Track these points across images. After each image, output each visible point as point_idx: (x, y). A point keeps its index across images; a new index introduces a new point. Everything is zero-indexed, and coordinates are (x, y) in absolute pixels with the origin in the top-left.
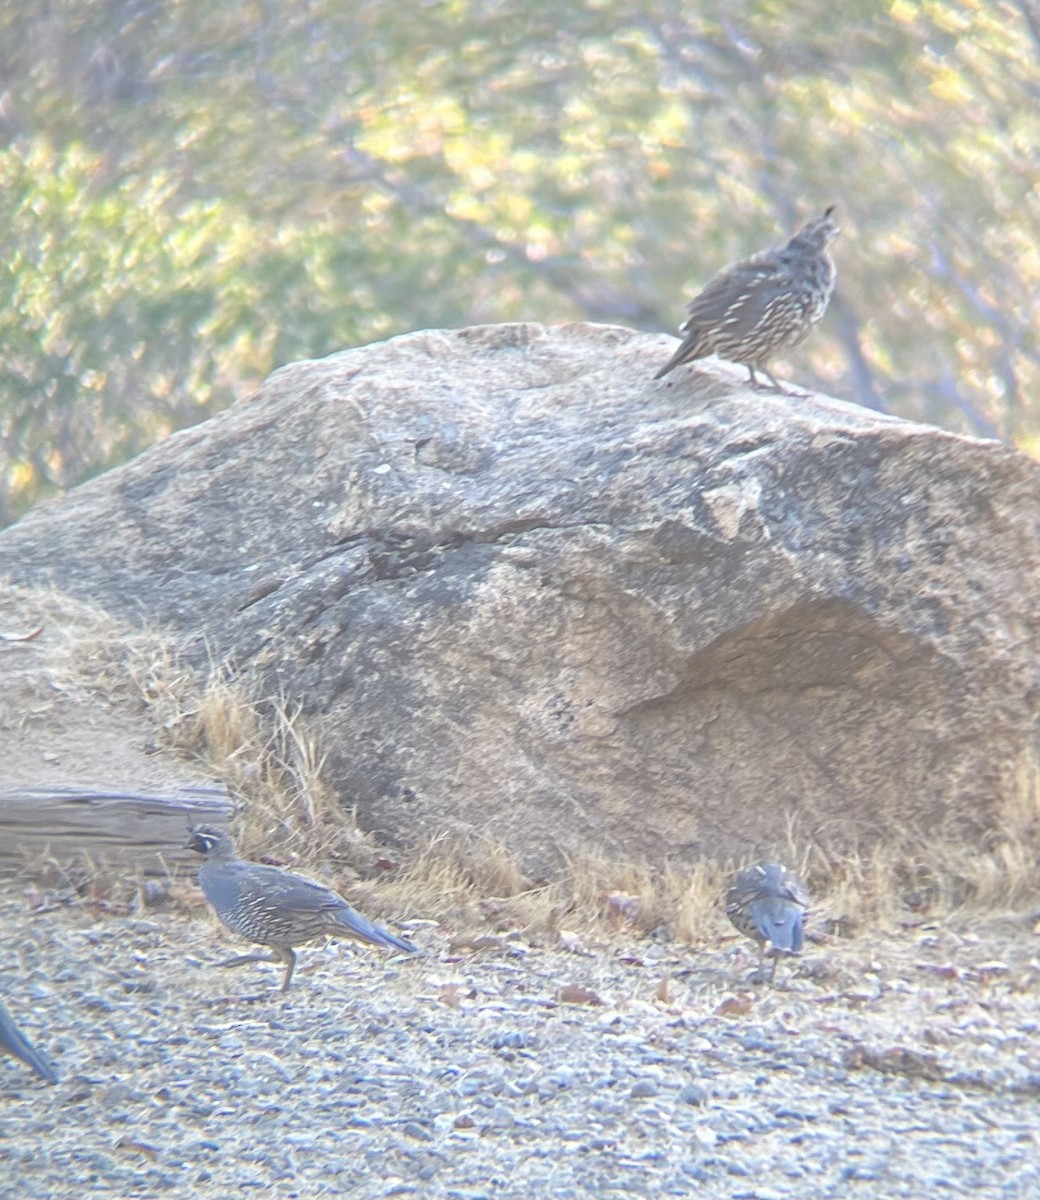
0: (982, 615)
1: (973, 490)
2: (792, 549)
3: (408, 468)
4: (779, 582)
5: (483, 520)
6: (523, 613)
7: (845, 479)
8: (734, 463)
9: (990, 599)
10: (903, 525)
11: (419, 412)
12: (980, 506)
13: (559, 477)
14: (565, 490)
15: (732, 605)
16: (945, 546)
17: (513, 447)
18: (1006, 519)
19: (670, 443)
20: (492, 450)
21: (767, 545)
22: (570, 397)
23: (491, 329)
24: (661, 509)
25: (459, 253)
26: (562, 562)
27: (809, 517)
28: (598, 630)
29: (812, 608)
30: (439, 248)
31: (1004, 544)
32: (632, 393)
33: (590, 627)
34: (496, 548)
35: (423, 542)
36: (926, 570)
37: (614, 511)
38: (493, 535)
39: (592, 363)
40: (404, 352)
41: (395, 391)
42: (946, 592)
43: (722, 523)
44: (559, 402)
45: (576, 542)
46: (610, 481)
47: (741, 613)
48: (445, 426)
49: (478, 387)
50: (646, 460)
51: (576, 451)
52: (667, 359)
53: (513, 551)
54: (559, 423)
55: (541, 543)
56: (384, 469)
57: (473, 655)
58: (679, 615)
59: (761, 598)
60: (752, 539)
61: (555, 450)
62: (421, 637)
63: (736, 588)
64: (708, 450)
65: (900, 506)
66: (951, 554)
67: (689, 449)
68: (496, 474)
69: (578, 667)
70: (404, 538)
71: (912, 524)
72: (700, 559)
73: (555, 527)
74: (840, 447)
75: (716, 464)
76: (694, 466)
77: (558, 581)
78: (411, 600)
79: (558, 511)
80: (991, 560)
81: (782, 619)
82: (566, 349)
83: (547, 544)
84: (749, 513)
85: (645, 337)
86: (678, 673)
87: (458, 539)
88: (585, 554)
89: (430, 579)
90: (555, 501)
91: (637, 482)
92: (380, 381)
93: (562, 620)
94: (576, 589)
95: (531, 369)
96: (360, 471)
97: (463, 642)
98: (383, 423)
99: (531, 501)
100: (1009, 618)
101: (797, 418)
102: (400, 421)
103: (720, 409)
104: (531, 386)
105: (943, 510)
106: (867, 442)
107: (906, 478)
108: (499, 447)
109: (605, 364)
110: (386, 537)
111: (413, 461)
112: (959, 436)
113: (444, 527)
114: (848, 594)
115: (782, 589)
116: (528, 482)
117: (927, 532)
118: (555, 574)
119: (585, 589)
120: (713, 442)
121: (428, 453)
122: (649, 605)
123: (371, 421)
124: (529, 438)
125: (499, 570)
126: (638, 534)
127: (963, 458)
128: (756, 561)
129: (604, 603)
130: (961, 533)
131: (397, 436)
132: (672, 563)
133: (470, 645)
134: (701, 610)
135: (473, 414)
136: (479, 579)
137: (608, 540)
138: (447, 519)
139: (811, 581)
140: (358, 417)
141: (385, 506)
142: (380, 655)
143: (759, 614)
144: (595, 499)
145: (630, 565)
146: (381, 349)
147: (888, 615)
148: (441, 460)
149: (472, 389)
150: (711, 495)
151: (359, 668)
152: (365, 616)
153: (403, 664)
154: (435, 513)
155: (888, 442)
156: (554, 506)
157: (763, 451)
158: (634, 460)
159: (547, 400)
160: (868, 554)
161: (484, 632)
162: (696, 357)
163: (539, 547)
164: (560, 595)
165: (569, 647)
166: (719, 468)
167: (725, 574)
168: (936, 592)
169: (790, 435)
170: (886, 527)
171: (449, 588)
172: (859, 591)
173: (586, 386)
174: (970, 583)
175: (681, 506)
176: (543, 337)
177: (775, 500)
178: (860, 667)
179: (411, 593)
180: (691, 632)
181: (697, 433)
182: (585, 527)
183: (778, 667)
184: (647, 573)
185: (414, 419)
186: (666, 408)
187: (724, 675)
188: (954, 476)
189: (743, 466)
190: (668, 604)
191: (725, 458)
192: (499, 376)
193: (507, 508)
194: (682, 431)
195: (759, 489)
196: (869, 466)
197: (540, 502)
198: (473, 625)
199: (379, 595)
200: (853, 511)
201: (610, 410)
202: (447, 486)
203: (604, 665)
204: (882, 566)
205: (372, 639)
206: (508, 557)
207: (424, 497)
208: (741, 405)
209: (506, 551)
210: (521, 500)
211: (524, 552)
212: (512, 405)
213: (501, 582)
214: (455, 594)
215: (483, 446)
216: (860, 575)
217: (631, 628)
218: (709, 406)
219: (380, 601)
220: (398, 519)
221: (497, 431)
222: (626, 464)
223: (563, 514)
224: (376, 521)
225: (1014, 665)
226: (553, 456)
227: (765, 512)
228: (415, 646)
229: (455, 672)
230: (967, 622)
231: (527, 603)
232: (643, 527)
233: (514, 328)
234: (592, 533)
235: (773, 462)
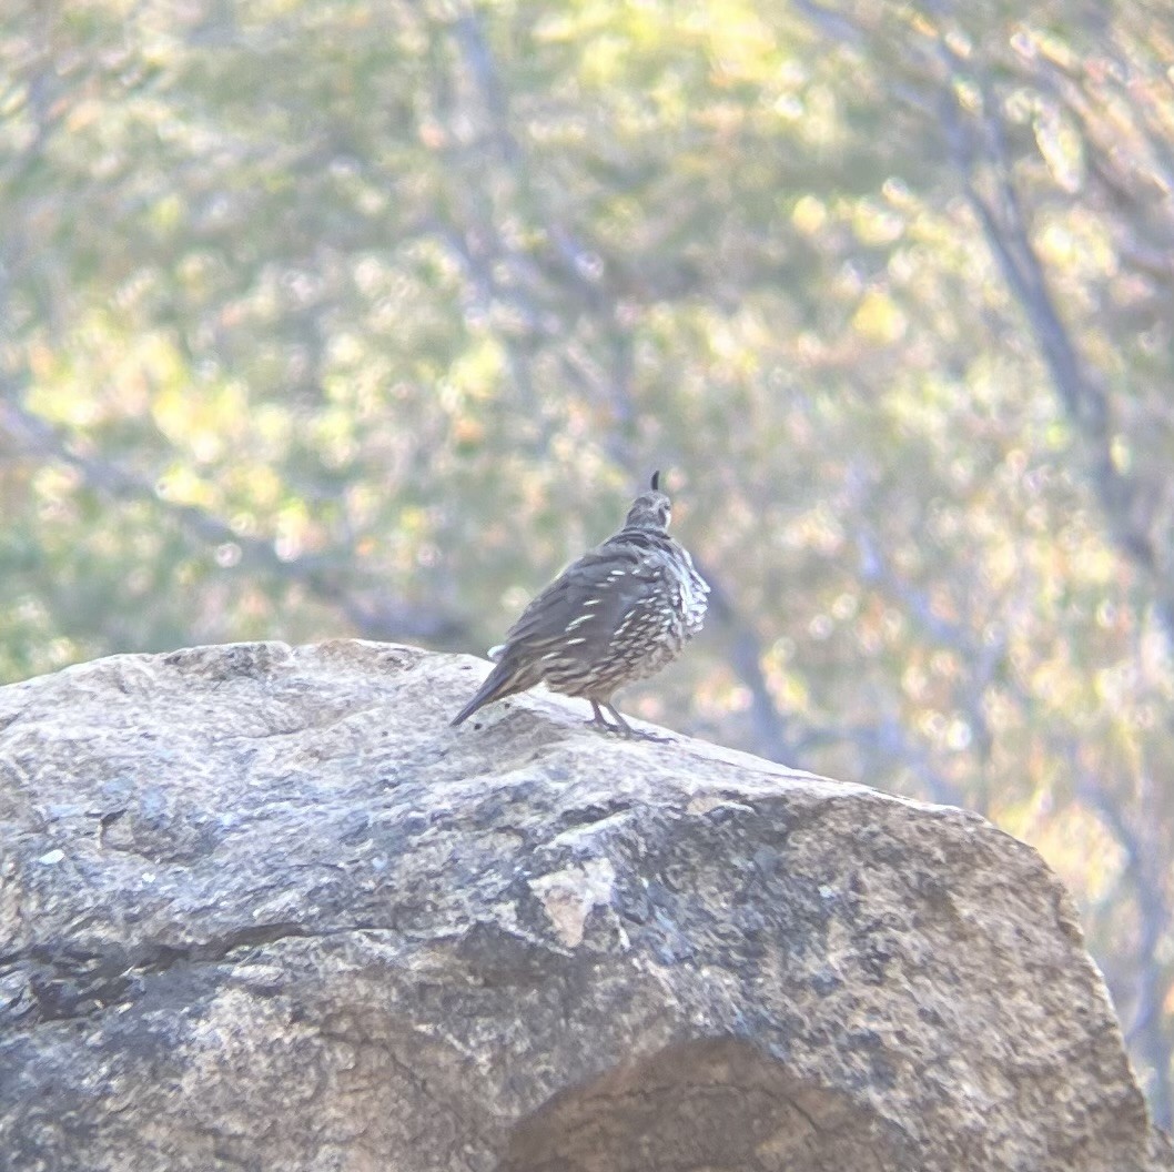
0: (941, 1061)
1: (922, 876)
2: (662, 962)
3: (91, 854)
4: (644, 1012)
5: (204, 927)
6: (264, 1061)
7: (737, 861)
8: (574, 838)
9: (953, 1037)
10: (823, 928)
11: (107, 772)
12: (933, 899)
13: (317, 861)
14: (325, 880)
15: (576, 1046)
16: (884, 958)
17: (248, 819)
18: (972, 920)
19: (480, 809)
20: (215, 825)
21: (625, 957)
22: (331, 746)
23: (213, 652)
24: (468, 905)
25: (174, 550)
26: (321, 985)
27: (684, 915)
28: (376, 1088)
29: (694, 1049)
30: (147, 545)
31: (971, 956)
32: (421, 738)
33: (364, 1083)
34: (223, 967)
35: (113, 961)
36: (857, 994)
37: (399, 910)
38: (218, 949)
39: (364, 696)
40: (83, 687)
41: (71, 743)
42: (889, 1026)
43: (558, 925)
44: (316, 754)
45: (343, 956)
46: (392, 867)
47: (590, 1059)
48: (144, 792)
49: (195, 735)
50: (445, 834)
51: (340, 823)
52: (473, 690)
53: (249, 971)
54: (316, 783)
55: (289, 959)
56: (56, 856)
57: (188, 1129)
58: (497, 1061)
59: (618, 1036)
60: (603, 949)
61: (310, 822)
62: (109, 1104)
63: (583, 1020)
64: (535, 819)
65: (818, 899)
66: (894, 971)
67: (508, 818)
68: (221, 861)
69: (346, 1142)
70: (84, 957)
71: (836, 926)
72: (527, 978)
73: (309, 935)
74: (729, 813)
75: (547, 840)
76: (516, 842)
77: (316, 1014)
78: (95, 1049)
79: (315, 910)
80: (954, 979)
81: (650, 1067)
82: (325, 677)
83: (297, 961)
84: (598, 910)
85: (441, 659)
86: (495, 1150)
87: (163, 955)
88: (356, 973)
89: (123, 1017)
90: (311, 896)
91: (432, 866)
92: (49, 730)
93: (322, 1074)
94: (343, 1026)
95: (274, 707)
96: (18, 861)
97: (172, 1110)
98: (53, 789)
99: (275, 897)
100: (981, 1066)
101: (664, 772)
102: (77, 787)
103: (553, 759)
104: (274, 731)
105: (880, 905)
106: (767, 807)
107: (824, 861)
108: (227, 819)
109: (383, 698)
110: (58, 956)
111: (98, 844)
112: (901, 800)
113: (145, 939)
114: (746, 1030)
115: (649, 1022)
116: (271, 869)
117: (859, 938)
118: (311, 1004)
119: (357, 1026)
120: (542, 807)
121: (121, 832)
122: (452, 1047)
123: (36, 787)
124: (271, 806)
125: (227, 1000)
126: (436, 943)
127: (907, 831)
128: (609, 982)
129: (385, 1046)
130: (906, 939)
131: (74, 808)
132: (487, 984)
133: (183, 1112)
134: (528, 1054)
135: (188, 773)
136: (197, 1014)
137: (391, 952)
138: (149, 928)
139: (691, 1009)
140: (16, 782)
141: (58, 909)
142: (48, 1133)
143: (615, 1060)
144: (371, 892)
145: (423, 987)
146: (50, 684)
147: (805, 1060)
148: (140, 841)
149: (187, 738)
150: (540, 885)
151: (14, 1155)
152: (25, 1076)
153: (82, 1146)
154: (132, 920)
155: (798, 807)
156: (310, 904)
157: (617, 820)
158: (427, 835)
159: (297, 750)
160: (772, 972)
161: (205, 1094)
162: (515, 689)
163: (288, 965)
164: (320, 1035)
165: (333, 1112)
166: (552, 845)
167: (564, 1000)
168: (874, 1026)
169: (655, 796)
170: (801, 928)
171: (153, 1029)
172: (761, 1024)
173: (355, 731)
174: (922, 1013)
175: (497, 900)
176: (291, 661)
177: (635, 892)
178: (767, 1137)
179: (95, 1039)
180: (515, 1086)
181: (518, 795)
182: (356, 934)
183: (645, 1138)
184: (447, 1001)
185: (100, 783)
186: (473, 760)
187: (563, 1151)
188: (894, 858)
189: (587, 843)
190: (481, 1044)
191: (560, 831)
192: (226, 717)
193: (239, 908)
194: (496, 792)
195: (611, 875)
196: (769, 843)
197: (289, 898)
198: (187, 1083)
199: (46, 1044)
200: (749, 907)
201: (393, 764)
202: (149, 878)
203: (386, 1137)
204: (793, 986)
205: (35, 1110)
206: (240, 981)
207: (113, 895)
208: (584, 754)
209: (237, 971)
210: (259, 895)
211: (265, 973)
212: (244, 760)
213: (230, 1018)
214: (161, 1037)
215: (202, 820)
216: (763, 1000)
217: (424, 1083)
218: (536, 756)
219: (48, 1053)
220: (75, 929)
221: (224, 797)
222: (415, 840)
223: (322, 916)
224: (42, 933)
225: (991, 1136)
226: (306, 831)
227: (622, 910)
228: (99, 1119)
229: (160, 1156)
230: (920, 1070)
231: (268, 1048)
232: (442, 932)
233: (247, 650)
234: (367, 942)
235: (631, 835)
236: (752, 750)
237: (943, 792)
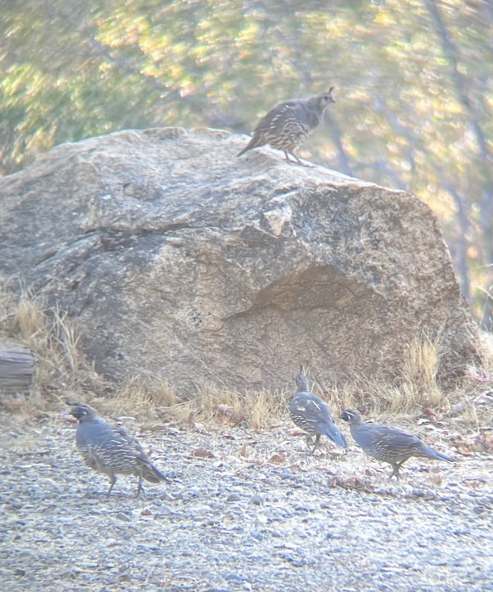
0: (395, 275)
1: (392, 214)
2: (307, 241)
3: (120, 197)
4: (301, 257)
5: (157, 223)
6: (177, 269)
7: (332, 208)
8: (279, 199)
9: (399, 267)
10: (359, 231)
11: (125, 170)
12: (395, 222)
13: (194, 203)
14: (197, 210)
15: (278, 268)
16: (379, 241)
17: (171, 188)
18: (407, 229)
19: (248, 188)
20: (161, 189)
21: (295, 239)
22: (199, 164)
23: (160, 130)
24: (244, 220)
25: (145, 93)
26: (196, 245)
27: (314, 226)
28: (213, 279)
29: (316, 270)
30: (136, 90)
31: (407, 241)
32: (230, 163)
33: (209, 277)
34: (163, 237)
35: (127, 233)
36: (369, 253)
37: (221, 221)
38: (162, 231)
39: (209, 147)
40: (117, 140)
41: (112, 159)
42: (379, 263)
43: (273, 228)
44: (193, 167)
45: (202, 235)
46: (219, 206)
47: (283, 272)
48: (137, 177)
49: (154, 158)
50: (236, 196)
51: (202, 191)
53: (172, 239)
54: (194, 177)
55: (185, 235)
56: (108, 197)
57: (152, 289)
58: (253, 272)
59: (292, 265)
60: (287, 236)
61: (192, 190)
62: (126, 280)
63: (280, 259)
64: (266, 192)
65: (358, 221)
66: (381, 245)
67: (257, 191)
68: (162, 201)
69: (204, 296)
70: (118, 231)
71: (363, 230)
72: (263, 245)
73: (192, 228)
74: (330, 192)
75: (270, 199)
76: (260, 199)
77: (194, 254)
78: (122, 262)
79: (193, 220)
80: (400, 248)
81: (302, 275)
82: (197, 140)
83: (188, 236)
84: (286, 223)
85: (235, 136)
86: (252, 300)
87: (144, 232)
88: (207, 241)
89: (131, 252)
90: (192, 215)
91: (232, 207)
92: (105, 154)
93: (196, 274)
94: (203, 258)
95: (180, 150)
96: (96, 198)
97: (147, 283)
98: (107, 174)
99: (180, 215)
100: (408, 276)
101: (309, 177)
102: (115, 174)
103: (272, 172)
104: (180, 158)
105: (378, 223)
106: (342, 190)
107: (360, 208)
108: (164, 188)
109: (216, 148)
110: (109, 230)
111: (122, 194)
112: (385, 188)
113: (138, 226)
114: (333, 264)
115: (302, 261)
116: (179, 205)
117: (370, 234)
118: (192, 250)
119: (207, 259)
120: (268, 188)
121: (129, 190)
122: (238, 267)
123: (101, 173)
124: (179, 184)
125: (165, 248)
126: (233, 232)
127: (387, 199)
128: (290, 247)
129: (216, 266)
130: (386, 235)
131: (114, 181)
132: (250, 246)
133: (150, 284)
134: (263, 270)
135: (152, 171)
136: (155, 252)
137: (218, 235)
138: (139, 223)
139: (315, 256)
140: (94, 171)
141: (109, 215)
142: (106, 288)
143: (291, 272)
144: (212, 215)
145: (229, 247)
146: (106, 138)
147: (352, 274)
148: (136, 194)
149: (151, 159)
150: (268, 214)
151: (96, 294)
152: (99, 269)
153: (118, 293)
154: (133, 220)
155: (352, 190)
156: (192, 218)
157: (293, 193)
158: (231, 196)
159: (188, 166)
160: (343, 245)
161: (158, 278)
162: (259, 146)
163: (184, 237)
164: (195, 261)
165: (199, 286)
166: (272, 201)
167: (275, 253)
168: (374, 263)
169: (306, 185)
170: (352, 231)
171: (140, 256)
172: (338, 262)
173: (207, 159)
174: (390, 259)
175: (253, 219)
176: (186, 134)
177: (299, 218)
178: (339, 299)
179: (121, 258)
180: (258, 280)
181: (261, 183)
182: (207, 228)
183: (300, 298)
184: (237, 251)
185: (122, 173)
186: (246, 171)
187: (274, 301)
188: (383, 208)
189: (283, 201)
190: (248, 266)
191: (274, 196)
192: (164, 153)
193: (169, 218)
194: (253, 182)
195: (291, 212)
196: (343, 202)
197: (185, 215)
198: (152, 275)
199: (106, 259)
200: (335, 223)
201: (219, 171)
202: (139, 206)
203: (217, 295)
204: (349, 250)
205: (102, 280)
206: (169, 242)
207: (127, 211)
208: (282, 170)
209: (168, 239)
210: (175, 214)
211: (177, 240)
212: (170, 168)
213: (166, 254)
214: (143, 259)
215: (156, 187)
216: (339, 254)
217: (229, 278)
218: (267, 171)
219: (106, 262)
220: (115, 222)
221: (163, 180)
222: (226, 198)
223: (196, 221)
224: (104, 222)
225: (410, 299)
226: (190, 193)
227: (294, 223)
228: (123, 284)
229: (143, 297)
230: (388, 278)
231: (178, 264)
232: (235, 229)
233: (171, 130)
234: (210, 231)
235: (298, 198)
236: (338, 170)
237: (401, 185)
